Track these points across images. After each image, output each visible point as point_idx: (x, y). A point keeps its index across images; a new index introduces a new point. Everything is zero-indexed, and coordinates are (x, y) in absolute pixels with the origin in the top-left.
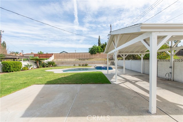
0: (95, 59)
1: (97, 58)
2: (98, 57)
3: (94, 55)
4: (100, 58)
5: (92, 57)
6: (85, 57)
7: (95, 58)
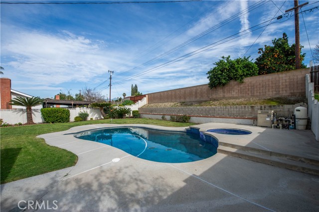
0: (224, 101)
1: (230, 98)
2: (234, 94)
3: (221, 90)
4: (242, 97)
5: (214, 96)
6: (196, 97)
7: (224, 97)
